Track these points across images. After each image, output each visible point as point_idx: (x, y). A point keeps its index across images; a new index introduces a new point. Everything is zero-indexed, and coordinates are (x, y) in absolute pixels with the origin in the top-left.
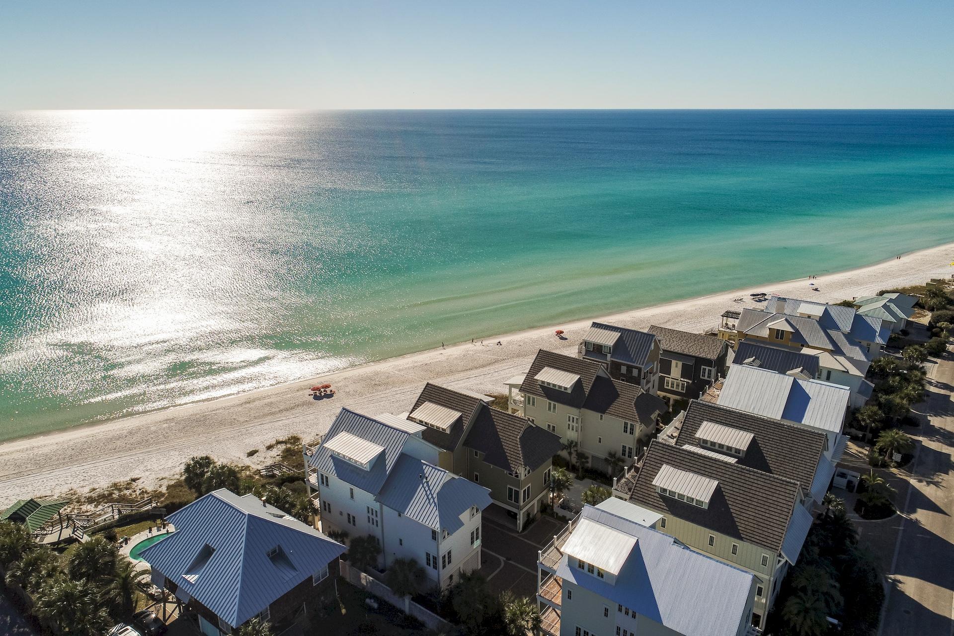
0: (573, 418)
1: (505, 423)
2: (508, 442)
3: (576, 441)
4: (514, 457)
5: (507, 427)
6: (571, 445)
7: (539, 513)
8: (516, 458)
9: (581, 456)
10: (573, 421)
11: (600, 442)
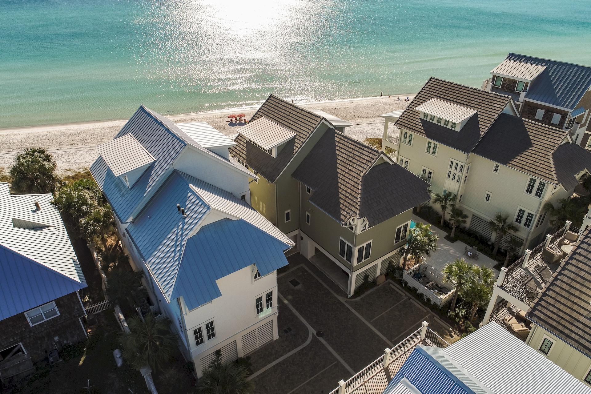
0: (457, 165)
1: (349, 154)
2: (347, 180)
3: (456, 194)
4: (349, 201)
5: (351, 159)
6: (448, 197)
7: (383, 276)
8: (352, 203)
9: (458, 213)
10: (456, 169)
11: (487, 199)
